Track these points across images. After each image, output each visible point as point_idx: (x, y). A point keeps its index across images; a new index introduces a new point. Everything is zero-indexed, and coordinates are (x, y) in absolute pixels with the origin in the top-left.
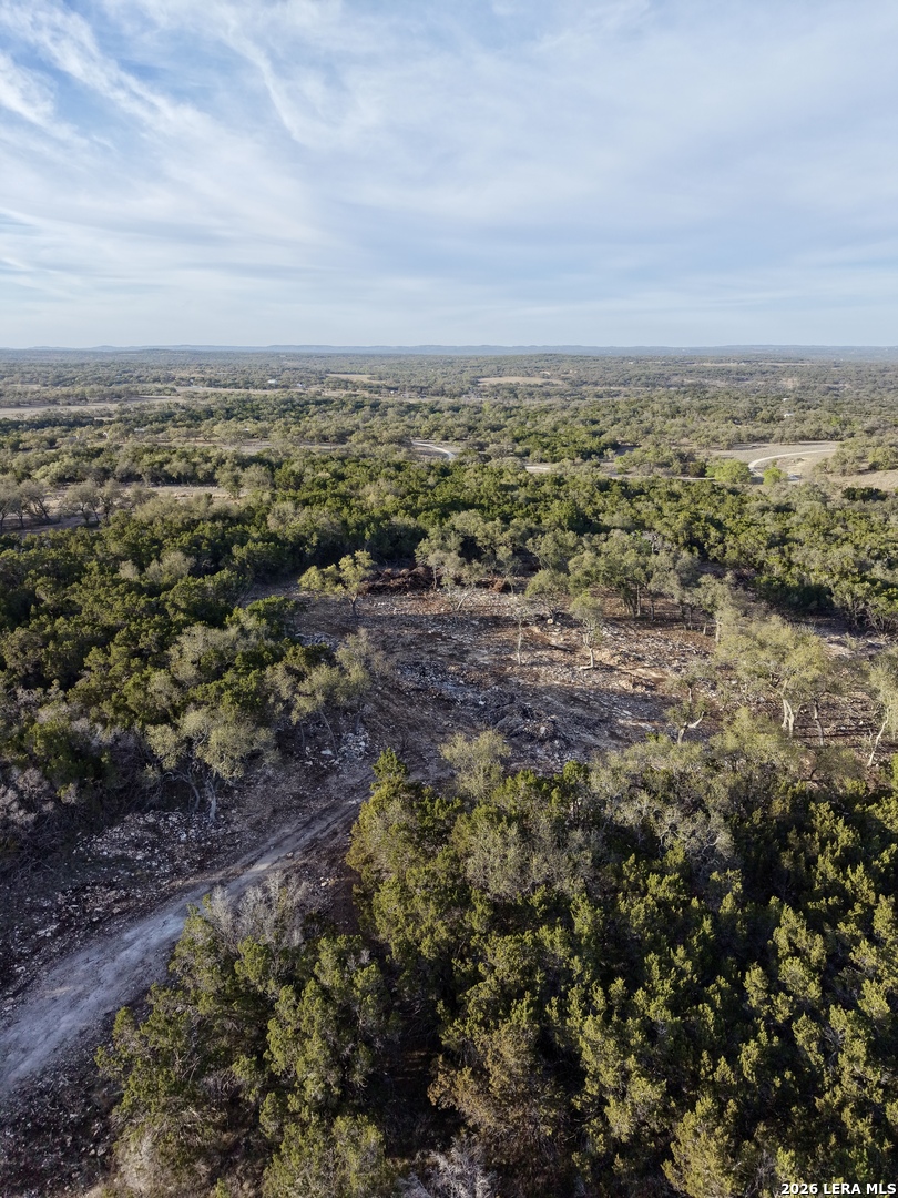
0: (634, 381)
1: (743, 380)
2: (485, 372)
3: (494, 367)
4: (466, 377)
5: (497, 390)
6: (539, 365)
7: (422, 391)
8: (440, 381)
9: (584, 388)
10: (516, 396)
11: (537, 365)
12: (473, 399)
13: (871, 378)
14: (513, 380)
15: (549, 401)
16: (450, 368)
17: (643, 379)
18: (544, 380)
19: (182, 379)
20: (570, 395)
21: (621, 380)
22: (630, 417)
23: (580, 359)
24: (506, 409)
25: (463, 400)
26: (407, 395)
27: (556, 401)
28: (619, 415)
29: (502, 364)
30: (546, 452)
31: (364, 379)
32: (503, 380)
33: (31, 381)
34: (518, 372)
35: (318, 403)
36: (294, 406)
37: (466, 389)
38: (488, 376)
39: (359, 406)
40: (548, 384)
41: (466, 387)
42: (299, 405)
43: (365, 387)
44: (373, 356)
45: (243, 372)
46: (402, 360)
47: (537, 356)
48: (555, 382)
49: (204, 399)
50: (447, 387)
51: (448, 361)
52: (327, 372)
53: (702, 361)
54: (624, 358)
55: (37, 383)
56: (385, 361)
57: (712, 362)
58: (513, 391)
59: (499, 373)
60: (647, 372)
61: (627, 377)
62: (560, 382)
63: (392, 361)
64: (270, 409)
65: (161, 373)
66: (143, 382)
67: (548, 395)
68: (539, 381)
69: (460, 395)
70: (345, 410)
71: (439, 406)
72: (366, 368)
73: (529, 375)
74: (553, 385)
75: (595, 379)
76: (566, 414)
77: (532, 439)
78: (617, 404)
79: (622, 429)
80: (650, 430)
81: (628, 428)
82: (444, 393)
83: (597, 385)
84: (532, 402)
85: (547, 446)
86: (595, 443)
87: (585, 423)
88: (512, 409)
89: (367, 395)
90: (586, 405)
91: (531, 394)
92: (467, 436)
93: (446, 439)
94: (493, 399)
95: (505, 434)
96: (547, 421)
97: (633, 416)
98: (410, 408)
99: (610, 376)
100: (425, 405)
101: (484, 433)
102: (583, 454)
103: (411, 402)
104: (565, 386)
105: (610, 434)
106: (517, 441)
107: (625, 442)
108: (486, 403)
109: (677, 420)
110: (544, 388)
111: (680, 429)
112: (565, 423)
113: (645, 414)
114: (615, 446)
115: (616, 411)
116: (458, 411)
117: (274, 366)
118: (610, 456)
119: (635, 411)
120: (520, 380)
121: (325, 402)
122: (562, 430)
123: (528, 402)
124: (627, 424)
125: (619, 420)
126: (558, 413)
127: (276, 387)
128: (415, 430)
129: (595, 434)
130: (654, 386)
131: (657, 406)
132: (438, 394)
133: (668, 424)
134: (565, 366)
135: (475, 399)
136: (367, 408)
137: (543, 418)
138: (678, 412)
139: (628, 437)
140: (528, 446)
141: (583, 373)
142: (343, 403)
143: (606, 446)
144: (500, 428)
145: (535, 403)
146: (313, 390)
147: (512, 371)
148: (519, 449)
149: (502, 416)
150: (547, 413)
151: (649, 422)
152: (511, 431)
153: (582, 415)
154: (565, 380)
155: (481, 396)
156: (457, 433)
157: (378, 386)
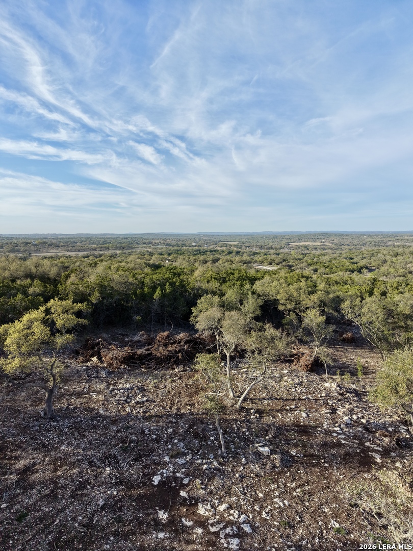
0: (368, 244)
2: (292, 240)
3: (297, 238)
4: (283, 242)
5: (298, 247)
6: (319, 237)
7: (261, 247)
8: (271, 244)
9: (343, 246)
10: (308, 249)
12: (286, 250)
14: (307, 244)
15: (325, 251)
16: (276, 239)
18: (322, 244)
19: (155, 243)
20: (336, 249)
21: (361, 243)
22: (371, 256)
23: (338, 235)
24: (303, 254)
25: (281, 251)
26: (254, 249)
27: (329, 251)
28: (365, 255)
29: (301, 237)
30: (327, 269)
31: (236, 243)
32: (302, 244)
33: (93, 244)
34: (309, 240)
35: (211, 251)
36: (200, 253)
37: (283, 246)
38: (294, 242)
39: (230, 253)
40: (324, 245)
42: (202, 252)
43: (235, 246)
44: (241, 235)
45: (183, 241)
46: (254, 236)
47: (318, 234)
48: (327, 244)
49: (160, 249)
50: (273, 246)
51: (275, 237)
52: (219, 241)
53: (402, 236)
54: (361, 235)
55: (95, 244)
56: (246, 237)
57: (407, 236)
58: (306, 247)
59: (299, 241)
60: (375, 240)
61: (364, 242)
62: (330, 244)
63: (249, 237)
64: (189, 253)
65: (147, 241)
66: (139, 244)
67: (324, 249)
68: (319, 244)
69: (280, 249)
70: (224, 254)
72: (237, 240)
73: (314, 242)
74: (326, 245)
75: (348, 243)
76: (335, 255)
77: (319, 264)
78: (362, 251)
79: (369, 261)
80: (385, 262)
81: (372, 260)
82: (272, 248)
83: (349, 245)
84: (316, 251)
85: (328, 267)
86: (355, 266)
87: (346, 259)
88: (306, 254)
89: (235, 249)
90: (345, 252)
91: (316, 249)
92: (282, 263)
93: (271, 264)
94: (296, 251)
95: (303, 262)
96: (325, 258)
97: (373, 256)
98: (255, 253)
99: (355, 242)
100: (263, 252)
101: (291, 261)
102: (349, 271)
103: (256, 251)
104: (333, 246)
105: (362, 263)
106: (311, 265)
107: (371, 267)
108: (293, 252)
109: (399, 258)
110: (322, 247)
111: (403, 261)
112: (335, 259)
113: (379, 255)
114: (367, 268)
115: (363, 254)
116: (278, 254)
117: (197, 239)
118: (365, 272)
119: (373, 254)
120: (310, 244)
121: (215, 251)
122: (334, 262)
123: (314, 251)
124: (370, 259)
125: (365, 258)
126: (331, 255)
127: (195, 246)
128: (255, 260)
129: (353, 263)
130: (379, 246)
131: (385, 252)
132: (269, 248)
133: (394, 259)
134: (332, 238)
135: (288, 250)
136: (234, 253)
137: (323, 257)
138: (398, 254)
139: (374, 264)
140: (316, 267)
141: (341, 241)
142: (223, 252)
143: (362, 268)
144: (301, 259)
145: (318, 252)
146: (211, 247)
147: (306, 240)
148: (311, 268)
149: (301, 256)
150: (325, 255)
151: (383, 258)
152: (306, 261)
153: (344, 256)
154: (332, 243)
155: (290, 249)
156: (277, 261)
157: (241, 246)
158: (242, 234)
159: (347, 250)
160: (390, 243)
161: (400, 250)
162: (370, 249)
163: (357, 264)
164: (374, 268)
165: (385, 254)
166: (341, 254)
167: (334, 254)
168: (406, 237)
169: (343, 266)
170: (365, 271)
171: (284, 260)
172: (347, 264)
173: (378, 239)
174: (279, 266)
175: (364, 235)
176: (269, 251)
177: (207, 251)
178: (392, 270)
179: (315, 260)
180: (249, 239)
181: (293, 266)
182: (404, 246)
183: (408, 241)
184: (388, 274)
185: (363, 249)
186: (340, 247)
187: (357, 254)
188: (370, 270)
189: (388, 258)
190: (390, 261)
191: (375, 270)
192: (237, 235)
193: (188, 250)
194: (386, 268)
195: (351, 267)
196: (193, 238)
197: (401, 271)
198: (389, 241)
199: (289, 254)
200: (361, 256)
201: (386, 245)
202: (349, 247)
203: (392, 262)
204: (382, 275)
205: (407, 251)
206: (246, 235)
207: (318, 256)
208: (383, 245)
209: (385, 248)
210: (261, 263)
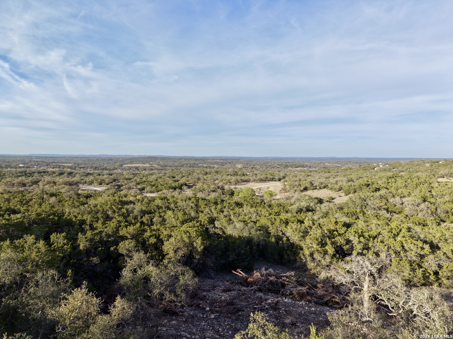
0: (185, 165)
1: (223, 165)
2: (125, 163)
3: (129, 161)
4: (117, 164)
5: (130, 168)
6: (148, 160)
7: (96, 168)
8: (106, 165)
9: (166, 167)
10: (138, 170)
11: (147, 160)
12: (120, 171)
13: (264, 164)
14: (137, 165)
15: (153, 171)
16: (110, 161)
17: (189, 165)
18: (150, 165)
20: (161, 170)
21: (180, 165)
22: (188, 175)
24: (134, 174)
25: (115, 171)
26: (89, 170)
27: (156, 171)
29: (132, 160)
31: (70, 165)
32: (133, 165)
34: (139, 163)
35: (40, 173)
38: (127, 164)
39: (61, 174)
40: (152, 166)
41: (116, 167)
42: (29, 173)
43: (69, 167)
44: (77, 157)
45: (9, 162)
46: (90, 158)
47: (147, 157)
48: (154, 166)
50: (108, 167)
51: (110, 159)
52: (53, 163)
54: (180, 159)
56: (82, 159)
58: (137, 168)
59: (131, 163)
60: (190, 162)
61: (182, 164)
62: (157, 166)
63: (85, 159)
67: (152, 170)
68: (148, 166)
69: (114, 169)
70: (54, 175)
71: (103, 173)
72: (72, 161)
73: (144, 164)
74: (154, 167)
75: (170, 165)
76: (160, 175)
77: (146, 183)
78: (182, 171)
79: (187, 179)
80: (199, 179)
81: (190, 178)
82: (106, 169)
83: (171, 167)
84: (145, 172)
85: (154, 185)
86: (177, 184)
87: (169, 177)
88: (136, 174)
89: (69, 170)
90: (169, 172)
91: (145, 169)
92: (112, 183)
93: (100, 184)
94: (128, 171)
95: (132, 182)
96: (152, 177)
97: (190, 175)
98: (89, 174)
99: (176, 164)
100: (96, 173)
101: (121, 181)
102: (172, 189)
103: (90, 172)
104: (159, 167)
105: (182, 181)
106: (139, 184)
107: (189, 184)
108: (125, 173)
109: (208, 176)
110: (150, 168)
111: (212, 178)
112: (161, 178)
113: (194, 174)
114: (186, 185)
115: (182, 173)
116: (111, 175)
117: (27, 160)
118: (185, 189)
119: (190, 173)
120: (140, 165)
121: (44, 172)
122: (159, 180)
123: (144, 172)
124: (188, 177)
125: (184, 176)
126: (157, 175)
127: (23, 167)
128: (84, 181)
129: (175, 181)
130: (193, 167)
131: (198, 172)
132: (103, 169)
133: (205, 177)
134: (158, 161)
135: (121, 171)
136: (65, 174)
137: (151, 176)
138: (207, 173)
139: (191, 181)
140: (143, 186)
141: (165, 163)
142: (54, 173)
143: (182, 185)
144: (130, 179)
145: (147, 172)
146: (42, 168)
147: (137, 162)
148: (139, 187)
149: (131, 176)
150: (152, 175)
151: (197, 176)
152: (136, 180)
153: (168, 175)
154: (158, 165)
155: (123, 170)
156: (107, 181)
157: (75, 167)
158: (79, 156)
159: (170, 170)
160: (200, 165)
161: (208, 170)
162: (187, 170)
163: (178, 181)
164: (191, 185)
165: (198, 173)
166: (165, 173)
167: (159, 173)
168: (210, 161)
169: (167, 184)
170: (185, 187)
171: (115, 180)
172: (170, 182)
173: (192, 162)
174: (109, 186)
175: (182, 159)
176: (102, 172)
177: (34, 173)
178: (205, 186)
179: (144, 179)
180: (84, 161)
181: (122, 186)
182: (210, 167)
183: (212, 163)
184: (203, 190)
185: (182, 169)
186: (165, 168)
187: (178, 173)
188: (189, 187)
189: (201, 176)
190: (202, 178)
191: (192, 187)
192: (73, 157)
193: (10, 172)
194: (201, 184)
195: (173, 185)
196: (22, 159)
197: (212, 187)
198: (200, 163)
199: (122, 174)
200: (181, 175)
201: (198, 166)
202: (172, 168)
203: (204, 179)
204: (199, 191)
205: (213, 170)
206: (82, 157)
207: (147, 175)
208: (196, 166)
209: (197, 168)
210: (91, 183)
